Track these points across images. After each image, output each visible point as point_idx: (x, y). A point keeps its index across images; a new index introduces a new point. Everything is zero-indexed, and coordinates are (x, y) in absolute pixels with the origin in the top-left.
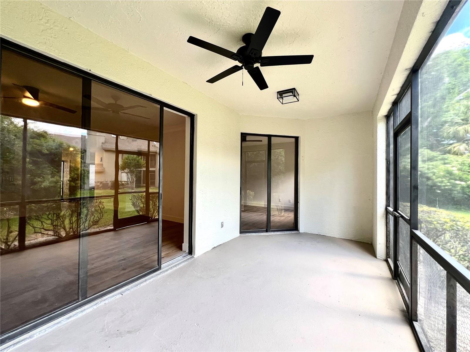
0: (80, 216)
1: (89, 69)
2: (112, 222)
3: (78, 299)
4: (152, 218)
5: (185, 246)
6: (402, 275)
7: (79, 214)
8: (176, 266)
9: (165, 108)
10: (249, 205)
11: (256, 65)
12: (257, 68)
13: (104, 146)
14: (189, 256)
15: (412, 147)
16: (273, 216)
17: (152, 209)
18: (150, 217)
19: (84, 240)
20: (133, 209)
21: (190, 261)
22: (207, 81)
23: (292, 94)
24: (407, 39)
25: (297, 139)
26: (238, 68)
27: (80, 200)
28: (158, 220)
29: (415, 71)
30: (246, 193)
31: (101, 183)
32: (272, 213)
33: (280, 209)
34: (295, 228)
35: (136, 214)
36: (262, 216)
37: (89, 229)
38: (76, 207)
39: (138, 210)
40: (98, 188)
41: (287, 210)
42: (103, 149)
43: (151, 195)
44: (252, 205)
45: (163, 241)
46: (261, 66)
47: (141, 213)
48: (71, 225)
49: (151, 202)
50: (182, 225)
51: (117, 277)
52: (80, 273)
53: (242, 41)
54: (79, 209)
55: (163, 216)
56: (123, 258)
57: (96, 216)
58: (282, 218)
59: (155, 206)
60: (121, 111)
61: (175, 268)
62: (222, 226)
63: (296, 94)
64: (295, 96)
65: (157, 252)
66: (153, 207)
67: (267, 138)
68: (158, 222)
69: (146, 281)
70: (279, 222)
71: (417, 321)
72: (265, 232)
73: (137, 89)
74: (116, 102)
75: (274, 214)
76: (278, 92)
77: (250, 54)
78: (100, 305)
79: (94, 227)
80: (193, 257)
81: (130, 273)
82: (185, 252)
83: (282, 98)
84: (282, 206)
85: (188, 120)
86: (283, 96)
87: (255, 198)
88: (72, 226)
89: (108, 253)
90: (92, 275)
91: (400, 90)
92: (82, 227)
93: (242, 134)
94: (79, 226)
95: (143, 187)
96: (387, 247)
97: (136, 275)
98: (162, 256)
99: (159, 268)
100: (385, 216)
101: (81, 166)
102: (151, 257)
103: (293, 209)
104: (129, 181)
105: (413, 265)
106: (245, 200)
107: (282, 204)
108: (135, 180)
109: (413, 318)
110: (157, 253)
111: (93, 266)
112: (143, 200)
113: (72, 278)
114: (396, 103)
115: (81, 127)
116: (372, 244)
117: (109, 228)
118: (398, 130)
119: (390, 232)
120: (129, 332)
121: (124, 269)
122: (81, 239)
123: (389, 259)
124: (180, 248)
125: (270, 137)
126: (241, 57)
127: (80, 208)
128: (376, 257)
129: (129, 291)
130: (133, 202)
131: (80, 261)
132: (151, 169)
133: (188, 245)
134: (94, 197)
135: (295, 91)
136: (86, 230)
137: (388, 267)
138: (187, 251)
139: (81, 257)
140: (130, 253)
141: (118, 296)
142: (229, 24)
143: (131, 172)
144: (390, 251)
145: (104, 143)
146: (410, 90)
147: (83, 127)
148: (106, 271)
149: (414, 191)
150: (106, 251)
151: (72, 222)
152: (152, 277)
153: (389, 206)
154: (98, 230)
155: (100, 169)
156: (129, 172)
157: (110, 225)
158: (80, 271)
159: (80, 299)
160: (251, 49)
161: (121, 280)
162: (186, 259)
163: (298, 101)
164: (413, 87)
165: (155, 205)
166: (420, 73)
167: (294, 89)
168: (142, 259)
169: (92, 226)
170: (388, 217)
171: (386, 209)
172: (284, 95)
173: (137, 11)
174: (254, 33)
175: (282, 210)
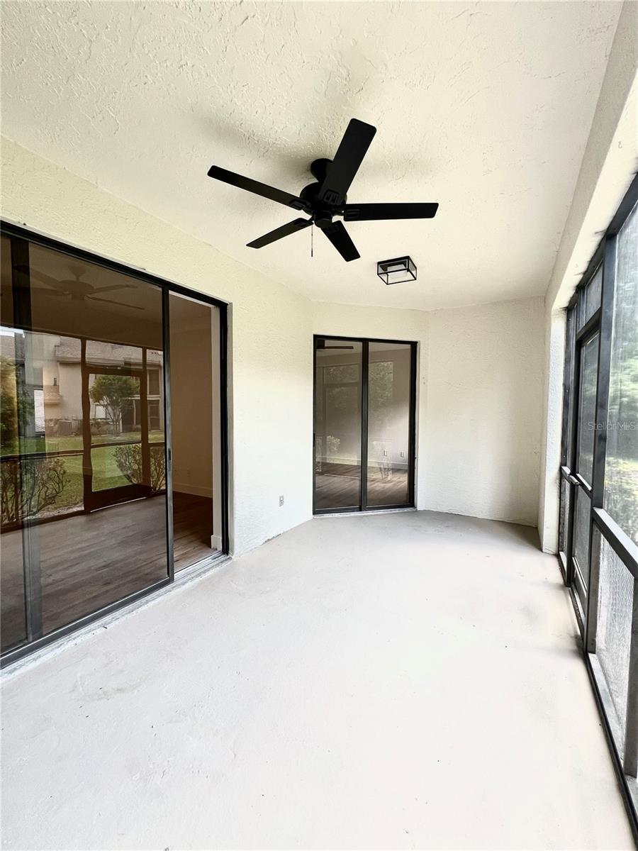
0: (21, 488)
1: (23, 223)
2: (82, 498)
3: (27, 638)
4: (155, 489)
5: (217, 539)
6: (578, 579)
7: (18, 486)
8: (199, 575)
9: (171, 292)
10: (332, 462)
11: (335, 219)
12: (339, 222)
13: (59, 354)
14: (223, 557)
15: (600, 371)
16: (372, 481)
17: (155, 472)
18: (153, 488)
19: (31, 532)
20: (118, 473)
21: (225, 565)
22: (247, 245)
23: (404, 268)
24: (595, 184)
25: (414, 345)
26: (304, 224)
27: (20, 459)
28: (165, 492)
29: (610, 235)
30: (324, 441)
31: (57, 421)
32: (370, 476)
33: (385, 469)
34: (410, 502)
35: (126, 483)
36: (352, 482)
37: (40, 512)
38: (12, 474)
39: (128, 476)
40: (52, 434)
41: (396, 470)
42: (58, 361)
43: (151, 448)
44: (335, 462)
45: (175, 531)
46: (345, 220)
47: (135, 481)
48: (4, 505)
49: (153, 460)
50: (210, 501)
51: (95, 597)
52: (28, 594)
53: (310, 172)
54: (18, 476)
55: (174, 486)
56: (104, 564)
57: (51, 488)
58: (388, 485)
59: (160, 468)
60: (89, 296)
61: (199, 579)
62: (282, 502)
63: (411, 267)
64: (408, 270)
65: (166, 551)
66: (156, 469)
67: (360, 344)
68: (165, 496)
69: (147, 602)
70: (382, 492)
71: (594, 652)
72: (357, 511)
73: (116, 258)
74: (78, 278)
75: (374, 477)
76: (379, 263)
77: (325, 200)
78: (67, 647)
79: (48, 508)
80: (230, 558)
81: (119, 589)
82: (216, 549)
83: (387, 273)
84: (388, 464)
85: (215, 313)
86: (388, 271)
87: (342, 449)
88: (7, 508)
89: (76, 555)
90: (49, 596)
91: (588, 267)
92: (25, 508)
93: (316, 337)
94: (20, 507)
95: (136, 430)
96: (560, 533)
97: (130, 592)
98: (175, 559)
99: (171, 580)
100: (558, 481)
101: (18, 394)
102: (156, 560)
103: (407, 468)
104: (108, 416)
105: (593, 564)
106: (324, 453)
107: (388, 460)
108: (121, 416)
109: (590, 648)
110: (166, 554)
111: (50, 580)
112: (137, 458)
113: (13, 602)
114: (581, 288)
115: (12, 324)
116: (537, 528)
117: (75, 509)
118: (582, 337)
119: (564, 508)
120: (120, 690)
121: (107, 584)
122: (26, 531)
123: (562, 554)
124: (207, 543)
125: (365, 341)
126: (309, 204)
127: (21, 475)
128: (540, 549)
129: (117, 621)
130: (120, 460)
131: (27, 570)
132: (150, 397)
133: (221, 538)
134: (44, 454)
135: (410, 262)
136: (34, 514)
137: (560, 566)
138: (220, 548)
139: (27, 565)
140: (117, 555)
141: (97, 631)
142: (286, 141)
143: (113, 404)
144: (563, 540)
145: (58, 346)
146: (601, 270)
147: (18, 325)
148: (75, 588)
149: (599, 443)
150: (73, 552)
151: (7, 499)
152: (159, 596)
153: (566, 465)
154: (55, 513)
155: (52, 398)
156: (109, 405)
157: (78, 503)
158: (28, 589)
159: (31, 639)
160: (325, 191)
161: (103, 602)
162: (218, 562)
163: (415, 279)
164: (606, 265)
165: (159, 465)
166: (619, 241)
167: (408, 258)
168: (139, 566)
169: (43, 506)
170: (563, 483)
171: (561, 469)
172: (389, 269)
173: (111, 113)
174: (332, 158)
175: (388, 470)
